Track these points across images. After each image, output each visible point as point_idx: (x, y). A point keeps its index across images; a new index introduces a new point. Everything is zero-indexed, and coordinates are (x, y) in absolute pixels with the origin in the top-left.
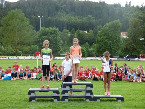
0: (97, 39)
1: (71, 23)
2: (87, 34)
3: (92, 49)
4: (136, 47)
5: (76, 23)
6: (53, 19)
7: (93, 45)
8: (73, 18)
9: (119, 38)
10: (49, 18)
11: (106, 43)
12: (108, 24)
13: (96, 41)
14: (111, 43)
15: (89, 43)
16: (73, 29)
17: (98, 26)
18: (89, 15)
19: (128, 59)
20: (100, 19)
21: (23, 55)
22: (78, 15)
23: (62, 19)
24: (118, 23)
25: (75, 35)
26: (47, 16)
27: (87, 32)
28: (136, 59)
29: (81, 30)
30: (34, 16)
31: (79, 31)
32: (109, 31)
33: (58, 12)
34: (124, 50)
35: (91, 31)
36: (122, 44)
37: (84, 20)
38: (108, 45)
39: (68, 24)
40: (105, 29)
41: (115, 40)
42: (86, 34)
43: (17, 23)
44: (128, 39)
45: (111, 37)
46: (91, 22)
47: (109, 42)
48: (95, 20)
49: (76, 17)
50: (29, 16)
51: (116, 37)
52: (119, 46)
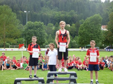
1: (55, 17)
2: (70, 28)
3: (74, 41)
5: (60, 18)
6: (38, 14)
7: (75, 37)
9: (100, 30)
10: (35, 13)
11: (87, 35)
12: (89, 18)
13: (79, 33)
14: (92, 36)
16: (57, 23)
17: (80, 20)
18: (71, 10)
19: (108, 50)
20: (82, 14)
21: (11, 47)
22: (61, 10)
23: (47, 14)
24: (98, 17)
25: (58, 28)
26: (33, 11)
27: (69, 26)
30: (21, 12)
32: (91, 25)
33: (43, 8)
34: (105, 41)
35: (74, 25)
36: (103, 36)
37: (67, 15)
38: (89, 37)
39: (52, 19)
40: (87, 22)
41: (96, 32)
43: (5, 18)
44: (108, 31)
45: (92, 30)
46: (74, 16)
47: (90, 34)
48: (77, 14)
49: (60, 12)
50: (16, 11)
51: (96, 30)
52: (100, 38)
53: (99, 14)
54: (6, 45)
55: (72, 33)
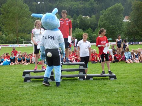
0: (99, 24)
1: (72, 8)
2: (90, 20)
3: (95, 34)
4: (139, 31)
5: (78, 9)
6: (54, 5)
7: (96, 30)
8: (75, 3)
9: (122, 21)
10: (50, 4)
11: (108, 27)
12: (110, 8)
14: (113, 28)
15: (91, 29)
16: (75, 15)
17: (101, 11)
19: (131, 43)
20: (102, 4)
21: (25, 43)
23: (63, 5)
24: (120, 7)
25: (77, 20)
26: (48, 2)
27: (89, 18)
28: (139, 42)
29: (83, 15)
30: (34, 3)
31: (81, 16)
32: (112, 15)
34: (127, 34)
35: (93, 16)
36: (125, 27)
37: (86, 5)
38: (110, 29)
39: (69, 10)
40: (107, 13)
41: (118, 24)
43: (17, 10)
44: (131, 22)
45: (113, 21)
46: (93, 6)
47: (111, 26)
48: (98, 4)
49: (78, 2)
50: (30, 3)
52: (122, 30)
54: (20, 41)
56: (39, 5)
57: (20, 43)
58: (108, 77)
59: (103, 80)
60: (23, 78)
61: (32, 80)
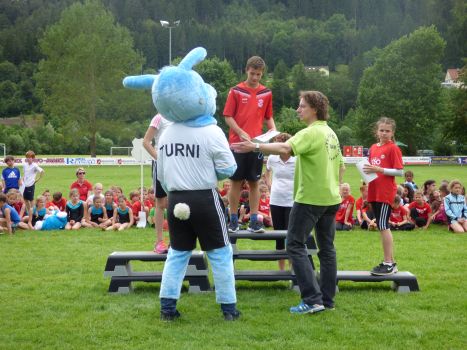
0: (360, 93)
1: (273, 42)
2: (330, 80)
3: (345, 128)
5: (291, 44)
6: (214, 31)
7: (349, 114)
8: (282, 24)
9: (436, 88)
10: (200, 26)
11: (393, 107)
12: (397, 43)
13: (358, 100)
14: (407, 108)
16: (281, 63)
17: (366, 51)
18: (334, 15)
20: (372, 27)
21: (116, 153)
22: (296, 16)
23: (244, 31)
24: (431, 38)
25: (287, 81)
26: (193, 19)
27: (327, 73)
29: (308, 64)
30: (150, 23)
31: (301, 67)
32: (404, 67)
33: (230, 6)
34: (454, 129)
35: (342, 68)
36: (448, 107)
37: (317, 32)
38: (398, 113)
39: (263, 46)
40: (388, 58)
41: (423, 95)
42: (324, 77)
43: (92, 46)
45: (409, 85)
46: (342, 35)
47: (400, 103)
48: (357, 29)
49: (291, 21)
50: (135, 22)
51: (424, 85)
52: (437, 115)
53: (433, 26)
54: (101, 145)
55: (336, 98)
56: (165, 30)
57: (101, 154)
58: (391, 284)
59: (371, 293)
60: (106, 279)
61: (134, 284)
